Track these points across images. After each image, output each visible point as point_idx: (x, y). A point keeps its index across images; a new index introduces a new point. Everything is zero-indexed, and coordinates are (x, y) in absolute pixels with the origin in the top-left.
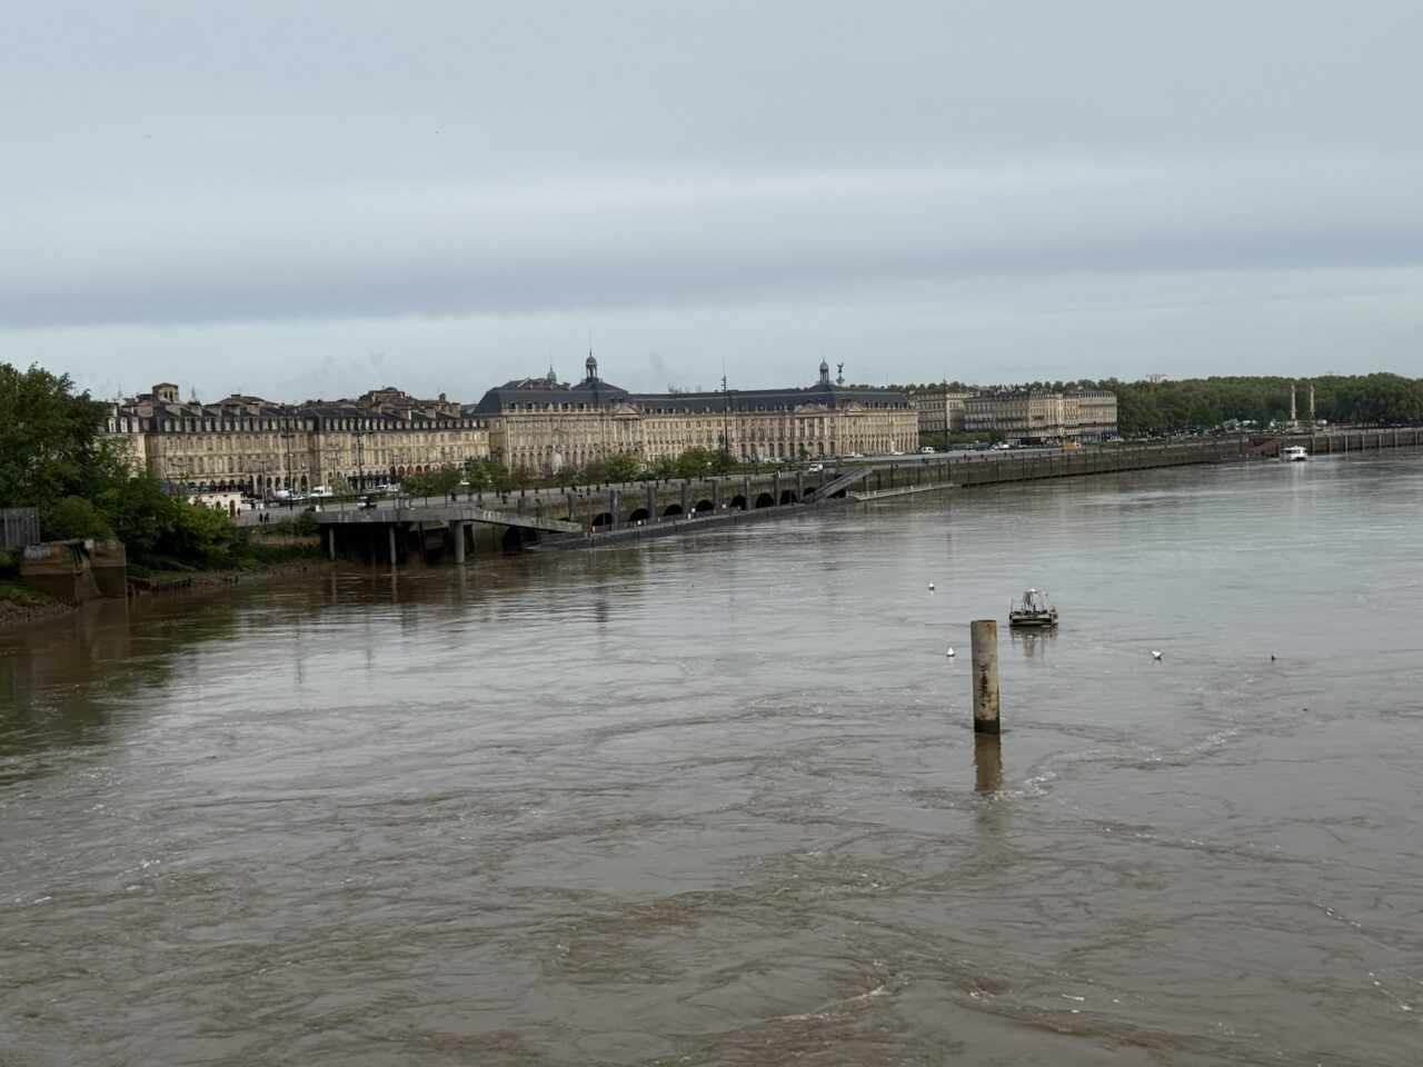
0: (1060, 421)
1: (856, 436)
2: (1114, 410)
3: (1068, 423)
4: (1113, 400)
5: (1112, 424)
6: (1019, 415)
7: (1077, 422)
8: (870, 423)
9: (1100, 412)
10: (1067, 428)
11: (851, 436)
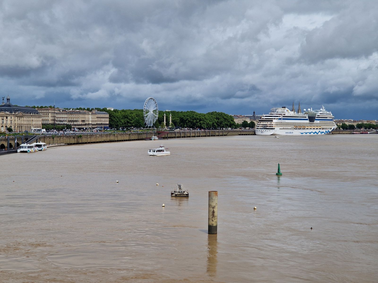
0: (90, 123)
1: (20, 124)
2: (108, 120)
3: (93, 123)
4: (108, 116)
5: (107, 124)
6: (76, 119)
7: (95, 123)
8: (25, 119)
9: (103, 120)
10: (92, 125)
11: (18, 124)
